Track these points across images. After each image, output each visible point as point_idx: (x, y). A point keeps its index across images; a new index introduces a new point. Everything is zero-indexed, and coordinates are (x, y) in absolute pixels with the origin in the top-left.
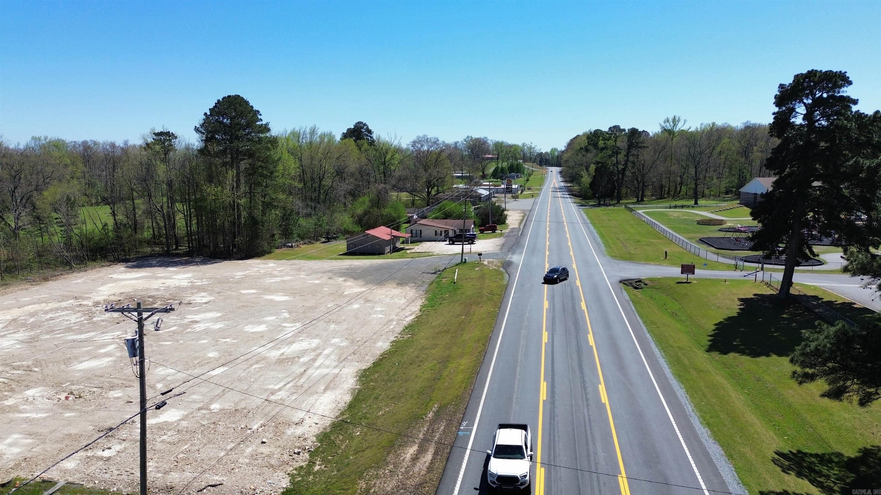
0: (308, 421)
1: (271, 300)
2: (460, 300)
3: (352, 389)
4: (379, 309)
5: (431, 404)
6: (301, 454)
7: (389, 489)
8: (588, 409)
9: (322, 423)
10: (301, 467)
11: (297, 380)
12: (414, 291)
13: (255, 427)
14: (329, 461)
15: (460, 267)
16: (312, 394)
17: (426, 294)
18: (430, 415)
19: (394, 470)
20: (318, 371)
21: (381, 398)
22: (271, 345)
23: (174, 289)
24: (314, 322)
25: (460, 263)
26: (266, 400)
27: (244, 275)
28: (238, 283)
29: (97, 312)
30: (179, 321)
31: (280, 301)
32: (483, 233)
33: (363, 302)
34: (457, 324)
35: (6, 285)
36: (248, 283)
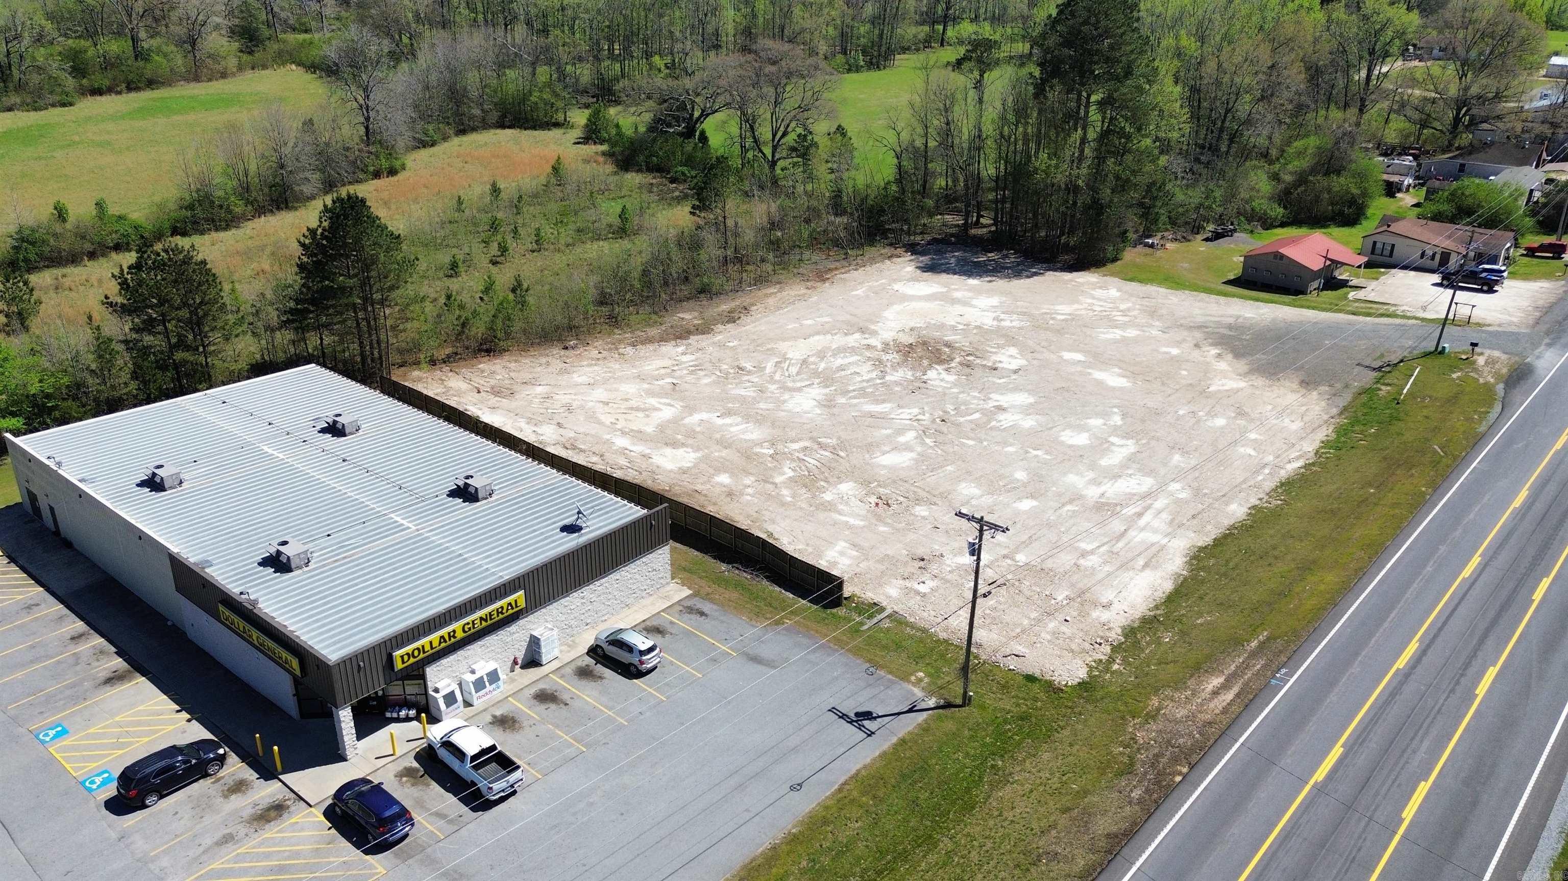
0: (1116, 606)
1: (1100, 383)
2: (1387, 448)
3: (1176, 573)
4: (1253, 436)
5: (1259, 630)
6: (1103, 645)
7: (1178, 715)
9: (1131, 612)
10: (1101, 661)
11: (1114, 542)
12: (1323, 404)
13: (1060, 598)
14: (1130, 664)
15: (1428, 361)
16: (1128, 570)
17: (1341, 413)
18: (1254, 644)
19: (1190, 697)
20: (1141, 536)
21: (1206, 599)
22: (1091, 475)
23: (975, 331)
24: (1153, 443)
25: (1431, 353)
26: (1075, 564)
27: (1070, 314)
28: (1059, 332)
29: (889, 364)
30: (982, 402)
31: (1113, 389)
32: (1534, 256)
33: (1233, 415)
34: (1356, 503)
35: (780, 283)
36: (1073, 334)
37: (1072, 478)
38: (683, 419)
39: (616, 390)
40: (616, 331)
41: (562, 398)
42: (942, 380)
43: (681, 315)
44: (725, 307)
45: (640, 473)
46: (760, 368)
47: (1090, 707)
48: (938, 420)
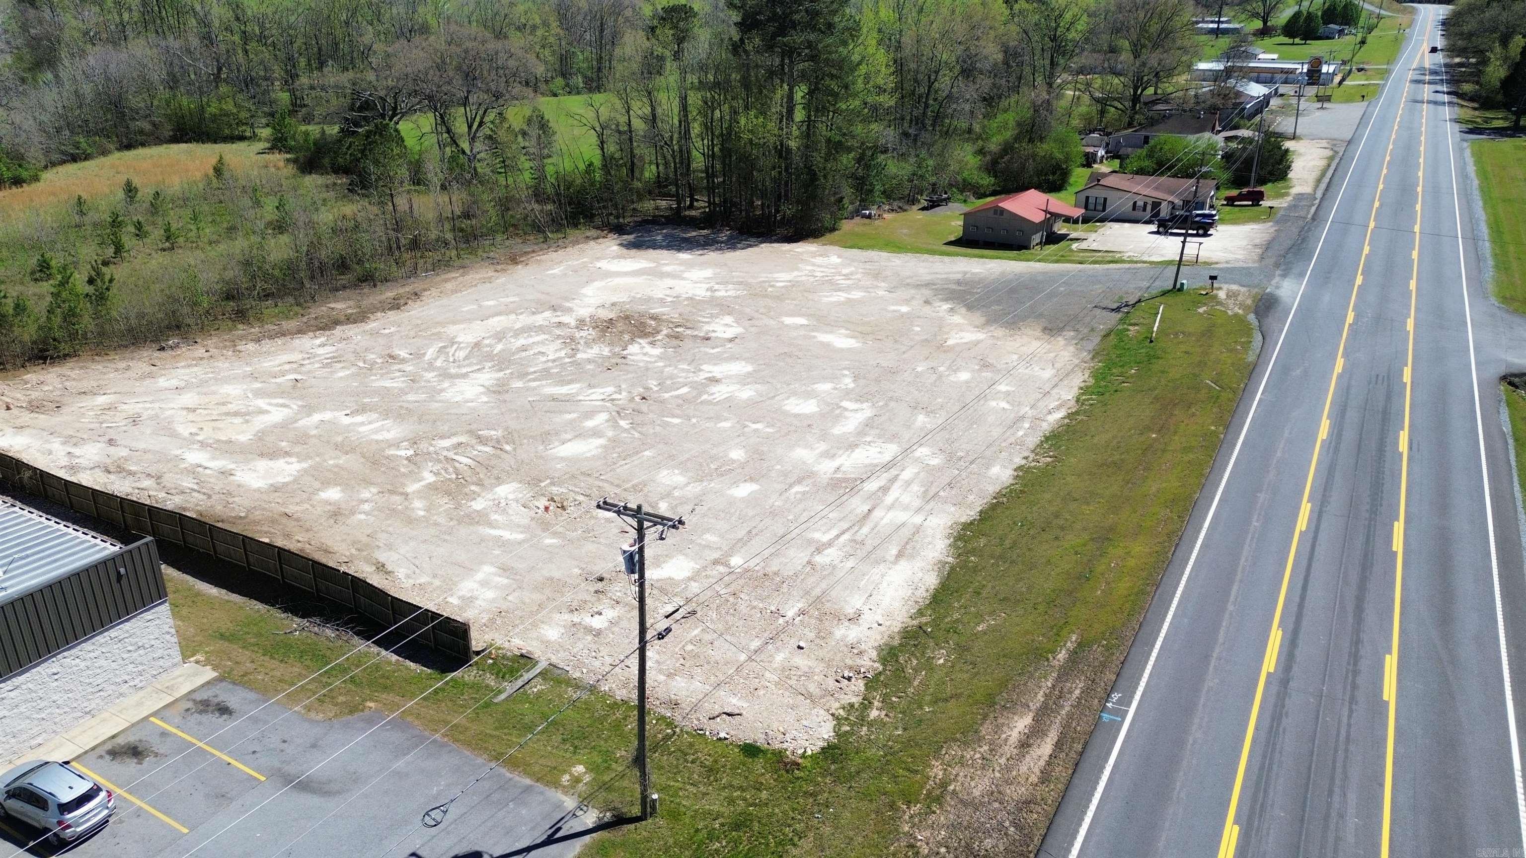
0: (868, 618)
1: (827, 346)
2: (1155, 388)
3: (940, 562)
4: (1003, 388)
5: (1064, 632)
6: (853, 680)
7: (977, 793)
8: (1351, 711)
9: (888, 623)
10: (852, 705)
11: (856, 528)
12: (1072, 349)
13: (790, 614)
14: (893, 707)
15: (1169, 299)
16: (877, 562)
17: (1093, 359)
18: (1062, 655)
19: (988, 757)
20: (891, 515)
21: (984, 594)
22: (822, 447)
23: (686, 303)
24: (892, 404)
25: (1169, 291)
26: (809, 562)
27: (790, 281)
28: (779, 298)
29: (582, 342)
30: (691, 375)
31: (842, 350)
32: (1233, 205)
33: (977, 367)
34: (1140, 452)
35: (464, 267)
36: (794, 299)
37: (801, 453)
38: (296, 421)
39: (214, 393)
40: (240, 326)
41: (131, 407)
42: (645, 354)
43: (332, 305)
44: (390, 294)
45: (210, 497)
46: (418, 355)
47: (841, 790)
48: (637, 399)
